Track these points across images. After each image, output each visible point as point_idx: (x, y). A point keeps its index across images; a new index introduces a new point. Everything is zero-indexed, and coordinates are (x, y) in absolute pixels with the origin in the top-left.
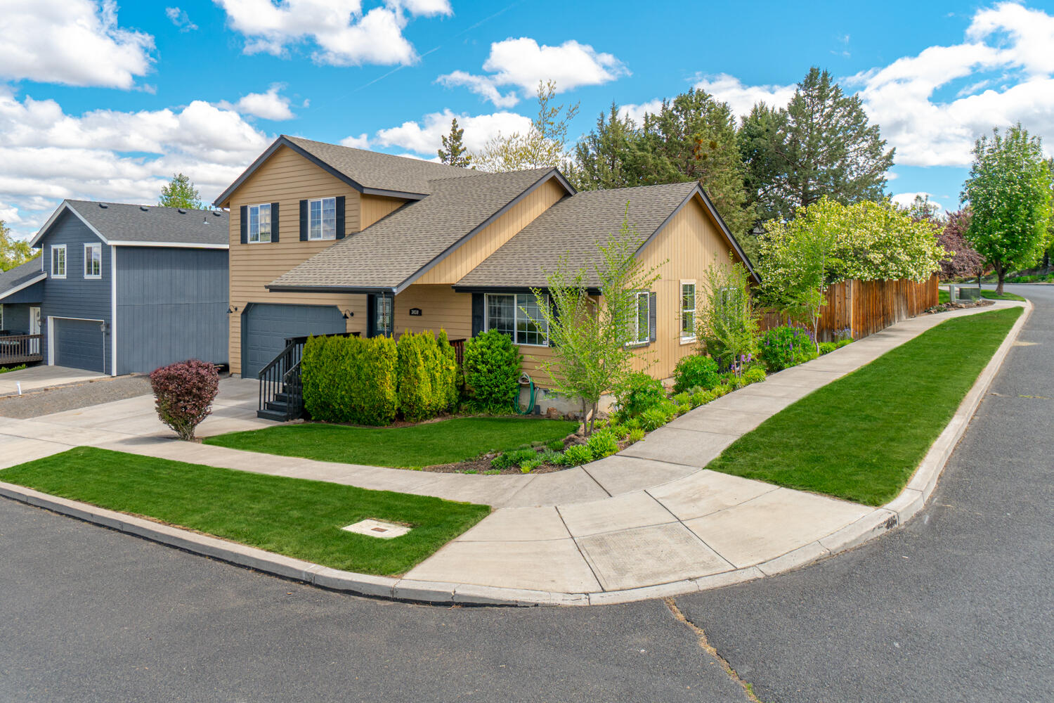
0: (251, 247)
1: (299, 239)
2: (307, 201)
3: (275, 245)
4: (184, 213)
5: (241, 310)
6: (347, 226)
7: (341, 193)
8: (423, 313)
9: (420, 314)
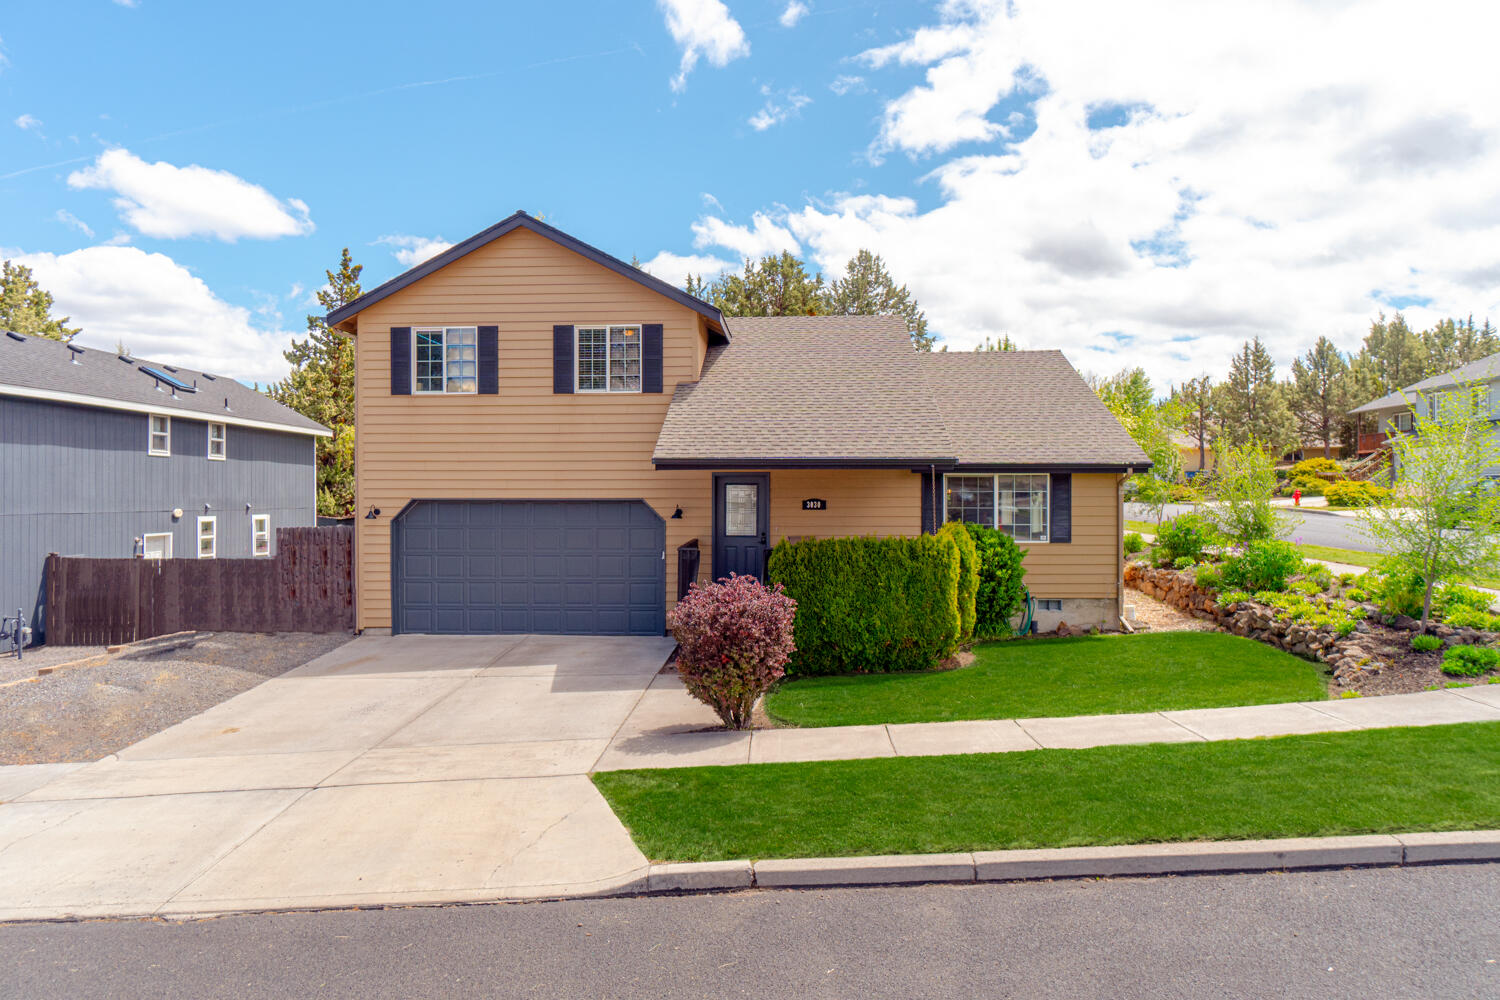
0: (417, 402)
1: (552, 389)
2: (571, 328)
3: (488, 399)
4: (21, 340)
5: (390, 512)
6: (666, 372)
7: (653, 319)
8: (828, 505)
9: (824, 506)
